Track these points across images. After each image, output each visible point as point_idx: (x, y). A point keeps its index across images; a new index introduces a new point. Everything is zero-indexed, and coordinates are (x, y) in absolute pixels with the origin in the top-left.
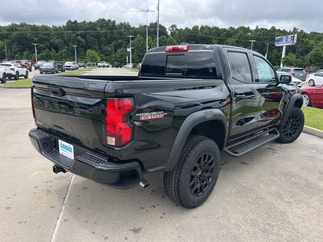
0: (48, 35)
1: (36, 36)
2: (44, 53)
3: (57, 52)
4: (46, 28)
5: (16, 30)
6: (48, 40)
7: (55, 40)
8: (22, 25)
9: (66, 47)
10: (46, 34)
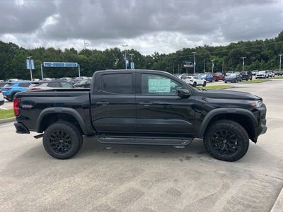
0: (260, 48)
1: (249, 51)
2: (254, 64)
3: (266, 62)
4: (259, 42)
5: (233, 47)
6: (260, 53)
7: (266, 52)
8: (239, 43)
9: (276, 57)
10: (258, 48)
